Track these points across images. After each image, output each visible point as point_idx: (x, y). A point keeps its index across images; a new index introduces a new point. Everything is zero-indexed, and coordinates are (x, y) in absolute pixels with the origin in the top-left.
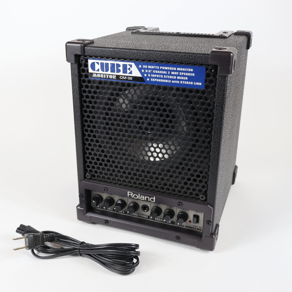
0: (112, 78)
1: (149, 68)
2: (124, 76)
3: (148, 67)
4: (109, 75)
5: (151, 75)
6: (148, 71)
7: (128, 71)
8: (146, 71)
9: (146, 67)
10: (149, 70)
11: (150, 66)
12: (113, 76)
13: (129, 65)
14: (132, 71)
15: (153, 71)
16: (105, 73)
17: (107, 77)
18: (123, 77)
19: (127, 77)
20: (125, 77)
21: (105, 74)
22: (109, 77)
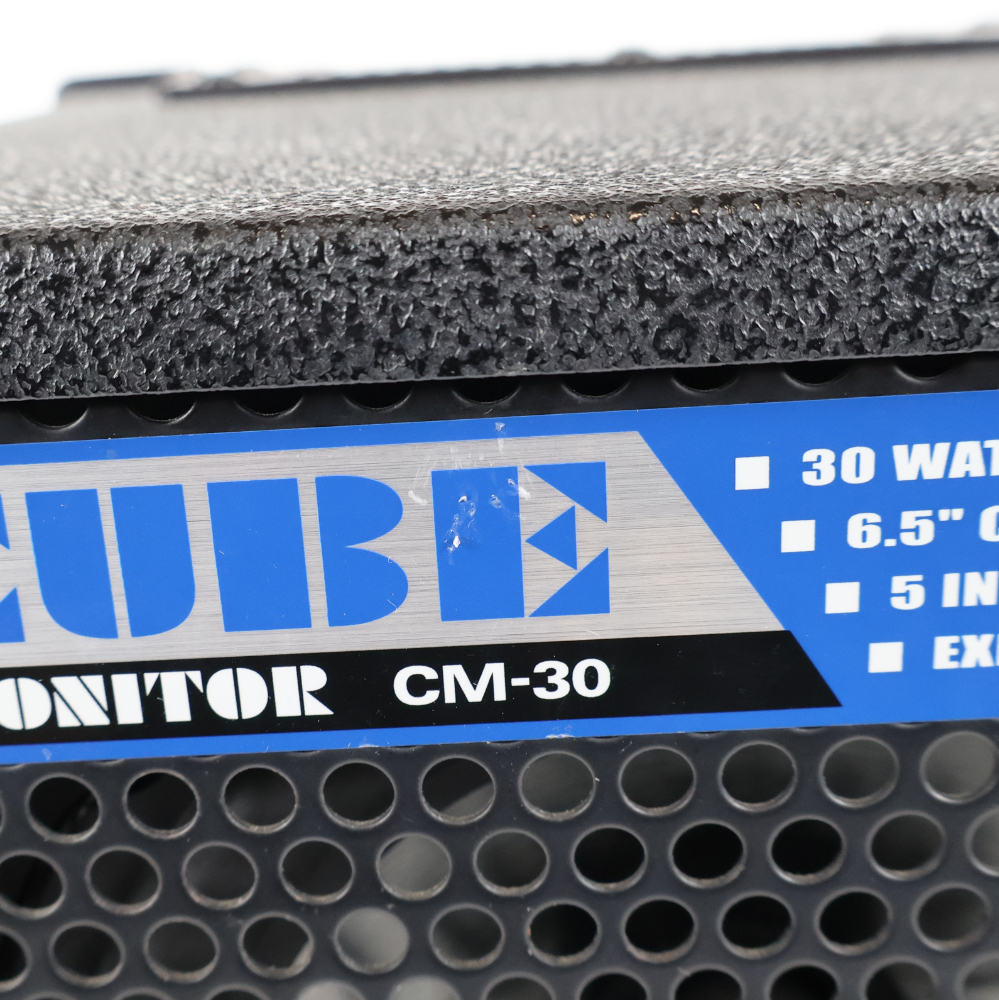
0: (253, 708)
1: (905, 470)
2: (473, 659)
3: (885, 464)
4: (209, 667)
5: (934, 590)
6: (891, 528)
7: (542, 576)
8: (862, 531)
9: (859, 465)
10: (908, 519)
11: (922, 449)
12: (283, 675)
13: (553, 474)
14: (602, 560)
15: (972, 521)
16: (126, 646)
17: (177, 709)
18: (454, 672)
19: (520, 658)
20: (495, 671)
21: (139, 668)
22: (198, 699)
